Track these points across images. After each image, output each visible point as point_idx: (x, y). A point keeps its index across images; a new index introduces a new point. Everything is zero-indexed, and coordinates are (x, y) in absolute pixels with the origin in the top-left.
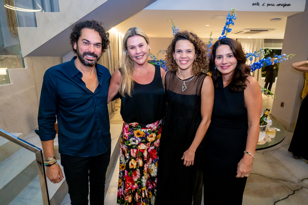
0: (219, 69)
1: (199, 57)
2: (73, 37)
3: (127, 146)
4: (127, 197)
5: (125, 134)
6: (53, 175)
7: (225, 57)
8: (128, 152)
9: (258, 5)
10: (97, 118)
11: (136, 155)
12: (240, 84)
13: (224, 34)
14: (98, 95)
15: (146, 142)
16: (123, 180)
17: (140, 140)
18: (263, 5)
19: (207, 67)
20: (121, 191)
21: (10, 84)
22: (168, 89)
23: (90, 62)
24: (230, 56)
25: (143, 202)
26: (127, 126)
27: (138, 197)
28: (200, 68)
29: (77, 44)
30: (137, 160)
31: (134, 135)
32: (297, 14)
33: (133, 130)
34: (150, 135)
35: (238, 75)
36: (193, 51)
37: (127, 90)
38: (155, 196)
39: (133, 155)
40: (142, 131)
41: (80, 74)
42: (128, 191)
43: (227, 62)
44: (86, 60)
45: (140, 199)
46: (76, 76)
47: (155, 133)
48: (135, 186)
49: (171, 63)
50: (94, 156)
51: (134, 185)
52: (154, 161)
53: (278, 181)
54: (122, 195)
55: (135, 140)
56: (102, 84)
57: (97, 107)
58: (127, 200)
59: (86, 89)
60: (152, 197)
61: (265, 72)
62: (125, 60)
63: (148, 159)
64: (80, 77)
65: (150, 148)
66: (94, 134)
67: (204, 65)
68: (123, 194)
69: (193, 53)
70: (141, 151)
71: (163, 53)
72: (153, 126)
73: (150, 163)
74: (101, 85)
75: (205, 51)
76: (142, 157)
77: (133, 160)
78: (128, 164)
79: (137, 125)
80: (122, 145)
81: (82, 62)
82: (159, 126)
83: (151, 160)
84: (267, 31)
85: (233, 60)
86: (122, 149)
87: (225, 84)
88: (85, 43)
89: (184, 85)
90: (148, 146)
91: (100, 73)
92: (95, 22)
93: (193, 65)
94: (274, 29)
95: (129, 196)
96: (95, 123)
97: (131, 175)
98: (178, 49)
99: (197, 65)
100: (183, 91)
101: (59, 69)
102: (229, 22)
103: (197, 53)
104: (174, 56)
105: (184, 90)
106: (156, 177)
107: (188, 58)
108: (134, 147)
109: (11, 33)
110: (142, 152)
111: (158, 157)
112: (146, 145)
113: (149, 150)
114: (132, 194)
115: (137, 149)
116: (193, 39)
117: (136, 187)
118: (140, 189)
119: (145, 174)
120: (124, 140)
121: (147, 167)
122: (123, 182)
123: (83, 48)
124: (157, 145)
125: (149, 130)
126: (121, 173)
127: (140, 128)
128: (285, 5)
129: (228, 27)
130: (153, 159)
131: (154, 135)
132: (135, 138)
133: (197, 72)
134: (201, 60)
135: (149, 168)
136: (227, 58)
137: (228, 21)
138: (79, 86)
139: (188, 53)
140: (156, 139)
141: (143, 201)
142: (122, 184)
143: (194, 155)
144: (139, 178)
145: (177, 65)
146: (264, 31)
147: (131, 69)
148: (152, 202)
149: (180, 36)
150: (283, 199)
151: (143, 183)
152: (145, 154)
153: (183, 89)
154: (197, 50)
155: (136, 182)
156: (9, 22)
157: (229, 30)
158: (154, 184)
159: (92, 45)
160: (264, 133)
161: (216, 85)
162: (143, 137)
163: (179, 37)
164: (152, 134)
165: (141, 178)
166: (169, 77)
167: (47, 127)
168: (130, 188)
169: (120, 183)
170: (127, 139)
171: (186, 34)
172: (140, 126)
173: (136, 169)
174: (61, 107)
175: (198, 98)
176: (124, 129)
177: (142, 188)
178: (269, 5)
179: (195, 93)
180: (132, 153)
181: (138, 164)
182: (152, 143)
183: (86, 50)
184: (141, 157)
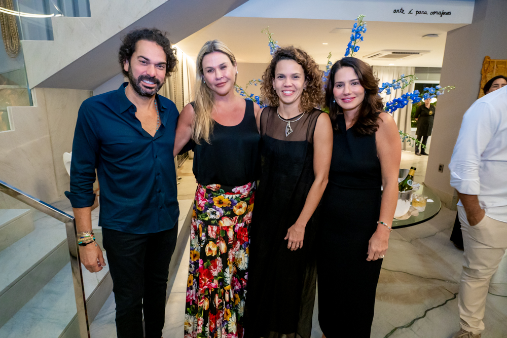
0: (340, 102)
1: (311, 85)
2: (123, 53)
3: (203, 220)
4: (202, 301)
5: (200, 203)
6: (89, 259)
7: (347, 85)
8: (203, 231)
9: (402, 13)
10: (158, 174)
11: (217, 235)
12: (370, 124)
13: (348, 54)
14: (160, 141)
15: (232, 215)
16: (194, 277)
17: (223, 213)
18: (410, 13)
19: (323, 100)
20: (192, 293)
21: (9, 131)
22: (266, 134)
23: (148, 90)
24: (355, 84)
25: (227, 309)
26: (203, 190)
27: (219, 302)
28: (312, 101)
29: (130, 64)
30: (218, 243)
31: (213, 203)
32: (461, 28)
33: (212, 195)
34: (237, 205)
35: (367, 112)
36: (302, 77)
37: (204, 134)
38: (245, 300)
39: (212, 235)
40: (226, 198)
41: (133, 108)
42: (204, 291)
43: (351, 92)
44: (143, 88)
45: (222, 304)
46: (127, 110)
47: (246, 201)
48: (213, 285)
49: (269, 94)
50: (154, 232)
51: (213, 282)
52: (243, 245)
53: (432, 280)
54: (193, 301)
55: (215, 212)
56: (166, 124)
57: (158, 158)
58: (202, 306)
59: (141, 131)
60: (240, 303)
61: (417, 119)
62: (201, 90)
63: (235, 243)
64: (133, 113)
65: (238, 225)
66: (154, 198)
67: (318, 98)
68: (194, 299)
69: (301, 79)
70: (224, 229)
71: (255, 85)
72: (243, 190)
73: (238, 248)
74: (164, 124)
75: (319, 76)
76: (226, 239)
77: (211, 243)
78: (203, 249)
79: (218, 187)
80: (195, 220)
81: (137, 90)
82: (251, 190)
83: (238, 244)
84: (418, 53)
85: (359, 89)
86: (195, 227)
87: (348, 125)
88: (143, 62)
89: (288, 127)
90: (235, 222)
91: (163, 108)
92: (157, 30)
93: (301, 98)
94: (428, 51)
95: (205, 299)
96: (156, 182)
97: (208, 266)
98: (280, 73)
99: (308, 96)
100: (287, 135)
101: (102, 100)
102: (356, 35)
103: (308, 80)
104: (273, 84)
105: (289, 134)
106: (247, 270)
107: (293, 87)
108: (213, 222)
109: (8, 50)
110: (225, 231)
111: (250, 240)
112: (231, 220)
113: (237, 228)
114: (209, 297)
115: (218, 226)
116: (302, 58)
117: (216, 286)
118: (221, 288)
119: (230, 265)
120: (198, 212)
121: (233, 254)
122: (195, 280)
123: (138, 69)
124: (249, 221)
125: (236, 197)
126: (192, 265)
127: (222, 193)
128: (443, 13)
129: (355, 43)
130: (242, 242)
131: (244, 205)
132: (216, 209)
133: (307, 108)
134: (313, 89)
135: (236, 257)
136: (351, 86)
137: (354, 34)
138: (131, 126)
139: (294, 80)
140: (247, 212)
141: (226, 306)
142: (194, 283)
143: (303, 231)
144: (220, 271)
145: (278, 97)
146: (414, 53)
147: (209, 103)
148: (239, 310)
149: (282, 54)
150: (438, 306)
151: (227, 279)
152: (231, 234)
153: (287, 133)
154: (308, 76)
155: (216, 277)
156: (3, 32)
157: (356, 48)
158: (244, 282)
159: (153, 66)
160: (408, 203)
161: (336, 127)
162: (227, 207)
163: (282, 56)
164: (240, 203)
165: (224, 271)
166: (266, 116)
167: (82, 187)
168: (206, 287)
169: (190, 282)
170: (203, 210)
171: (290, 51)
172: (223, 190)
173: (215, 257)
174: (104, 157)
175: (309, 147)
176: (199, 194)
177: (225, 286)
178: (419, 13)
179: (304, 139)
180: (210, 232)
181: (218, 249)
182: (242, 216)
183: (144, 72)
184: (224, 238)
